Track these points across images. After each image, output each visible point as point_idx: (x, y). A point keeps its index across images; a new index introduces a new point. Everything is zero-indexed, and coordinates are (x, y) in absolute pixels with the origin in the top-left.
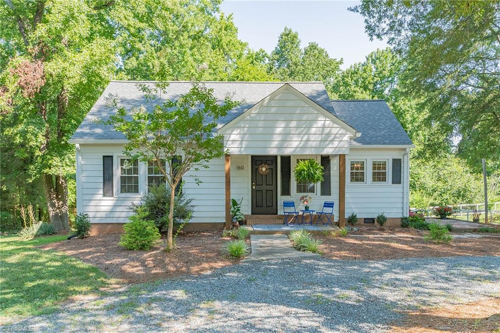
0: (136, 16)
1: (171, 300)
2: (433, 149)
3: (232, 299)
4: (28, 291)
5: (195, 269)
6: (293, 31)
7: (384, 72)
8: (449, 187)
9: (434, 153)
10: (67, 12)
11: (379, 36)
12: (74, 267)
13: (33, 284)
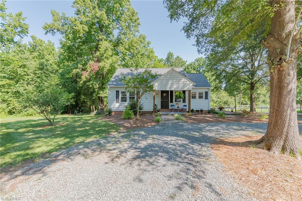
0: (125, 49)
1: (140, 134)
2: (217, 88)
3: (159, 134)
4: (97, 131)
5: (146, 125)
6: (172, 53)
7: (200, 64)
8: (222, 101)
9: (217, 90)
10: (105, 48)
11: (201, 53)
12: (109, 124)
13: (98, 129)
